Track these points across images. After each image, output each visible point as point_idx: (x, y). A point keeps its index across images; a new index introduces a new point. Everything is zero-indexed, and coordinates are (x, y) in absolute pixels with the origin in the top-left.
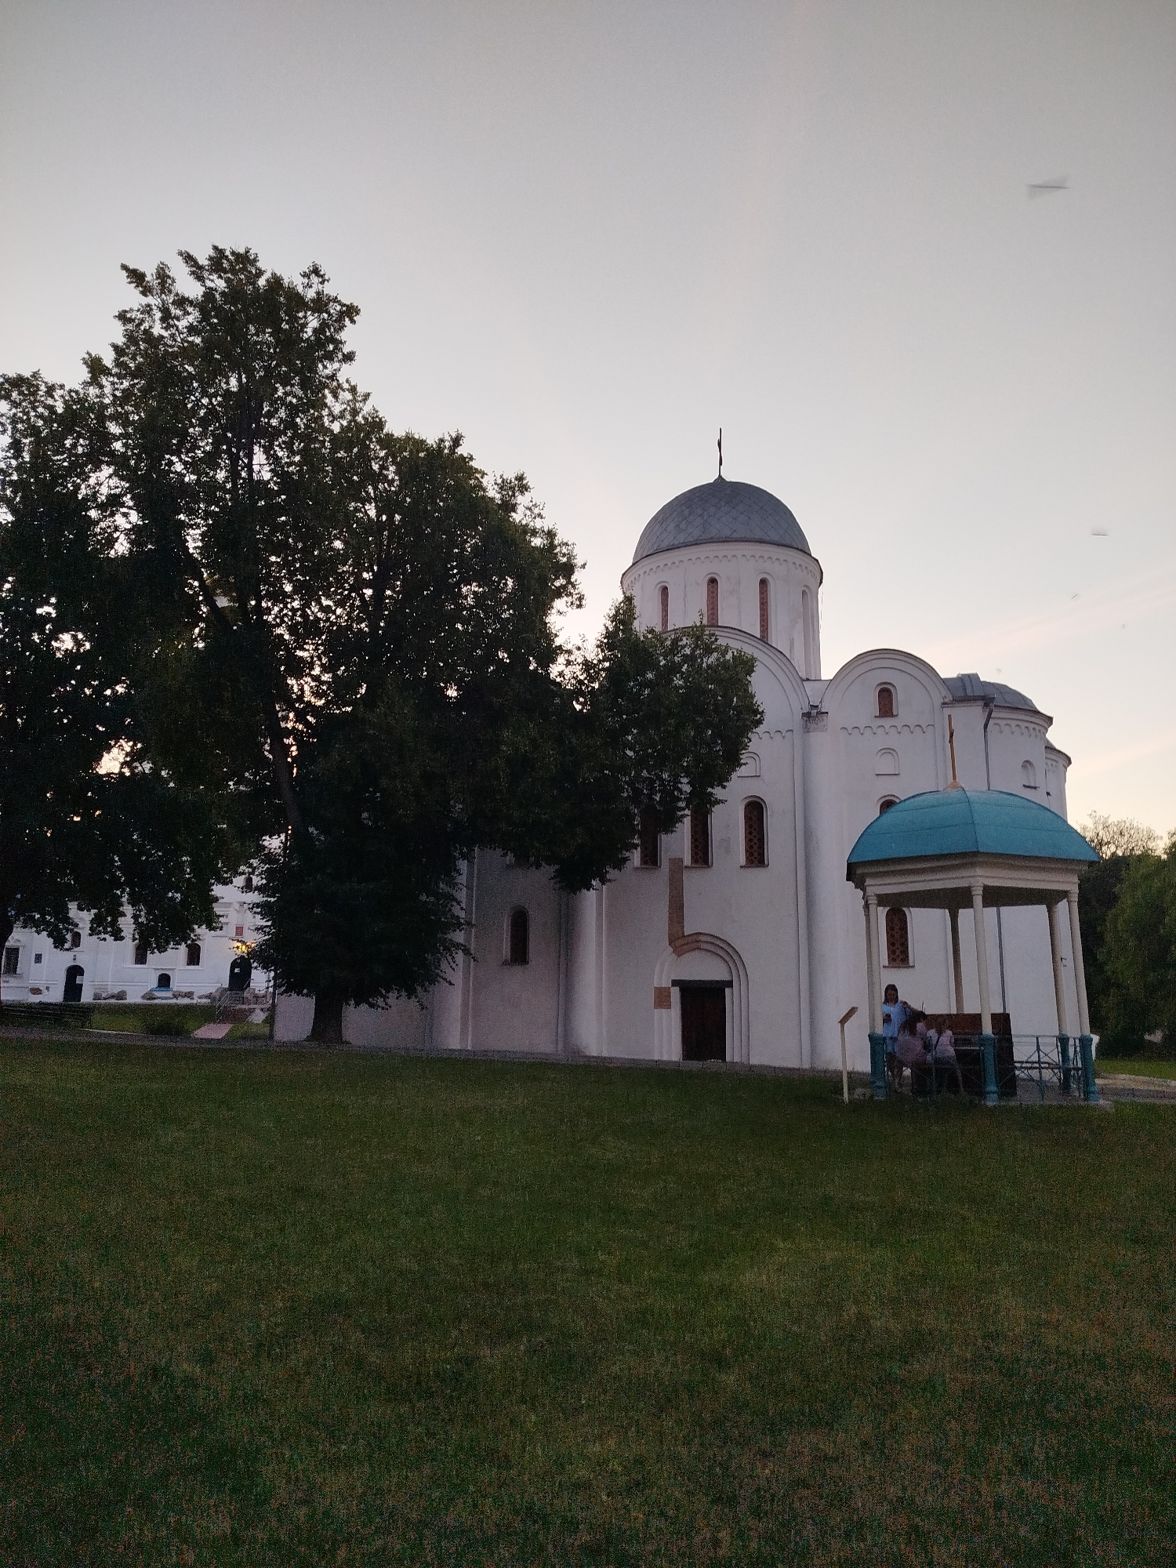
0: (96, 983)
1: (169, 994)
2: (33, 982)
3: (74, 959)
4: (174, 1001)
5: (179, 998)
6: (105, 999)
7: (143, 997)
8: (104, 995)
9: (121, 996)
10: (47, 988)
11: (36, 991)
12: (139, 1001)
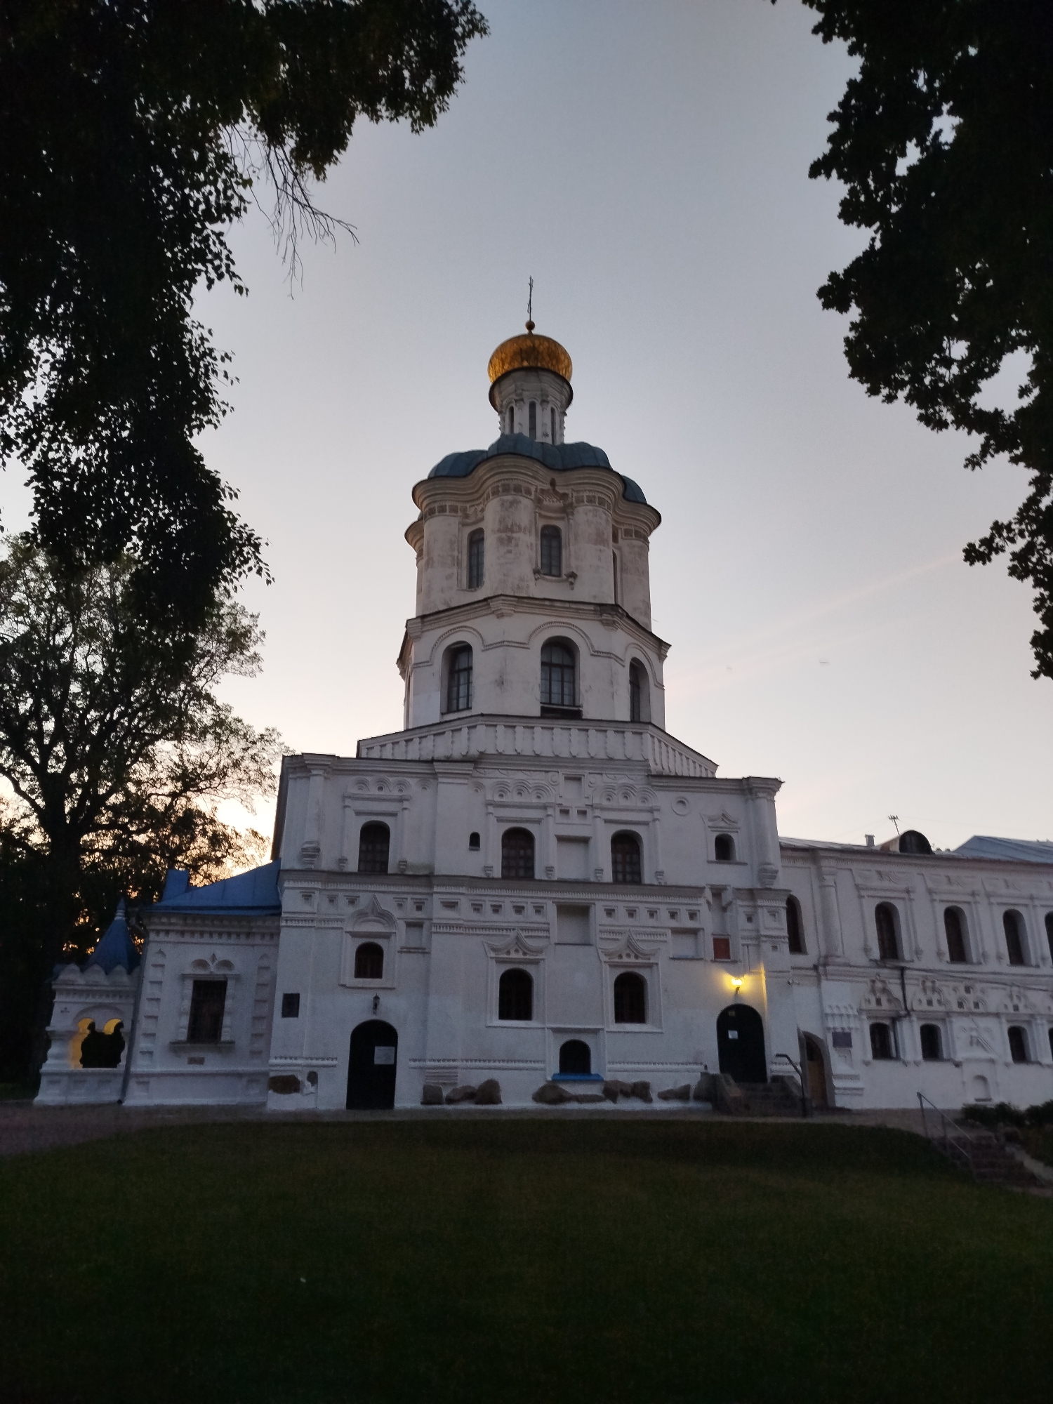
0: (429, 1064)
1: (595, 1090)
2: (278, 1064)
3: (376, 1006)
4: (608, 1105)
5: (620, 1098)
6: (450, 1101)
7: (540, 1096)
8: (446, 1093)
9: (489, 1093)
10: (313, 1078)
11: (287, 1084)
12: (531, 1105)
